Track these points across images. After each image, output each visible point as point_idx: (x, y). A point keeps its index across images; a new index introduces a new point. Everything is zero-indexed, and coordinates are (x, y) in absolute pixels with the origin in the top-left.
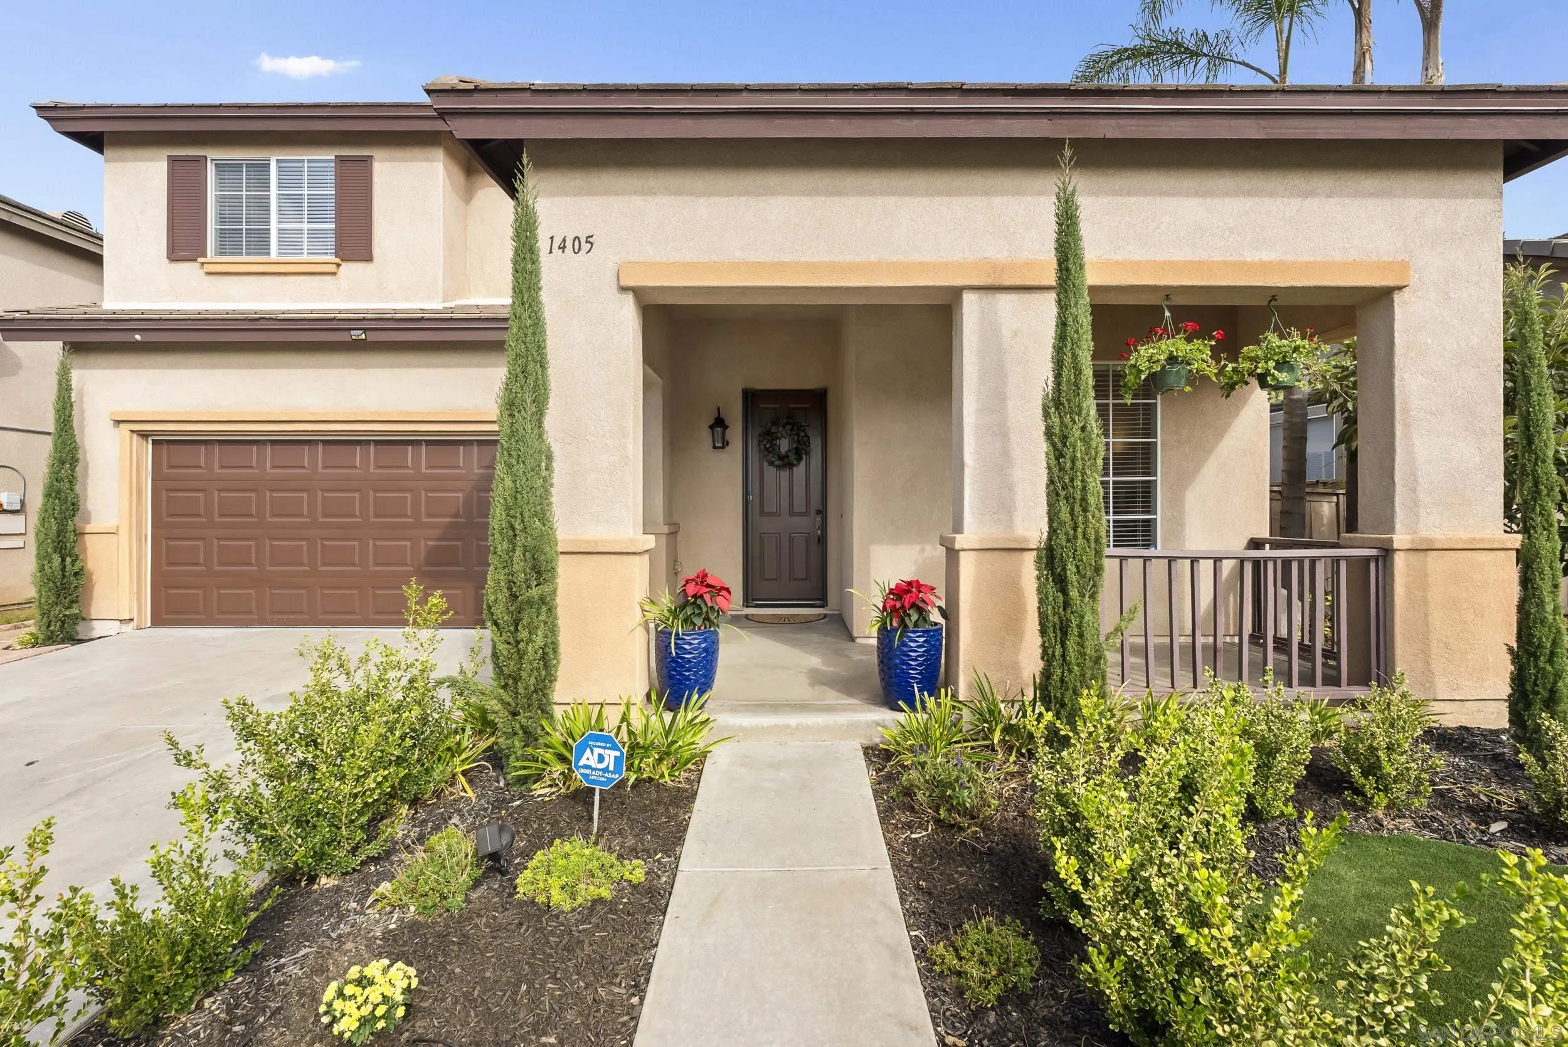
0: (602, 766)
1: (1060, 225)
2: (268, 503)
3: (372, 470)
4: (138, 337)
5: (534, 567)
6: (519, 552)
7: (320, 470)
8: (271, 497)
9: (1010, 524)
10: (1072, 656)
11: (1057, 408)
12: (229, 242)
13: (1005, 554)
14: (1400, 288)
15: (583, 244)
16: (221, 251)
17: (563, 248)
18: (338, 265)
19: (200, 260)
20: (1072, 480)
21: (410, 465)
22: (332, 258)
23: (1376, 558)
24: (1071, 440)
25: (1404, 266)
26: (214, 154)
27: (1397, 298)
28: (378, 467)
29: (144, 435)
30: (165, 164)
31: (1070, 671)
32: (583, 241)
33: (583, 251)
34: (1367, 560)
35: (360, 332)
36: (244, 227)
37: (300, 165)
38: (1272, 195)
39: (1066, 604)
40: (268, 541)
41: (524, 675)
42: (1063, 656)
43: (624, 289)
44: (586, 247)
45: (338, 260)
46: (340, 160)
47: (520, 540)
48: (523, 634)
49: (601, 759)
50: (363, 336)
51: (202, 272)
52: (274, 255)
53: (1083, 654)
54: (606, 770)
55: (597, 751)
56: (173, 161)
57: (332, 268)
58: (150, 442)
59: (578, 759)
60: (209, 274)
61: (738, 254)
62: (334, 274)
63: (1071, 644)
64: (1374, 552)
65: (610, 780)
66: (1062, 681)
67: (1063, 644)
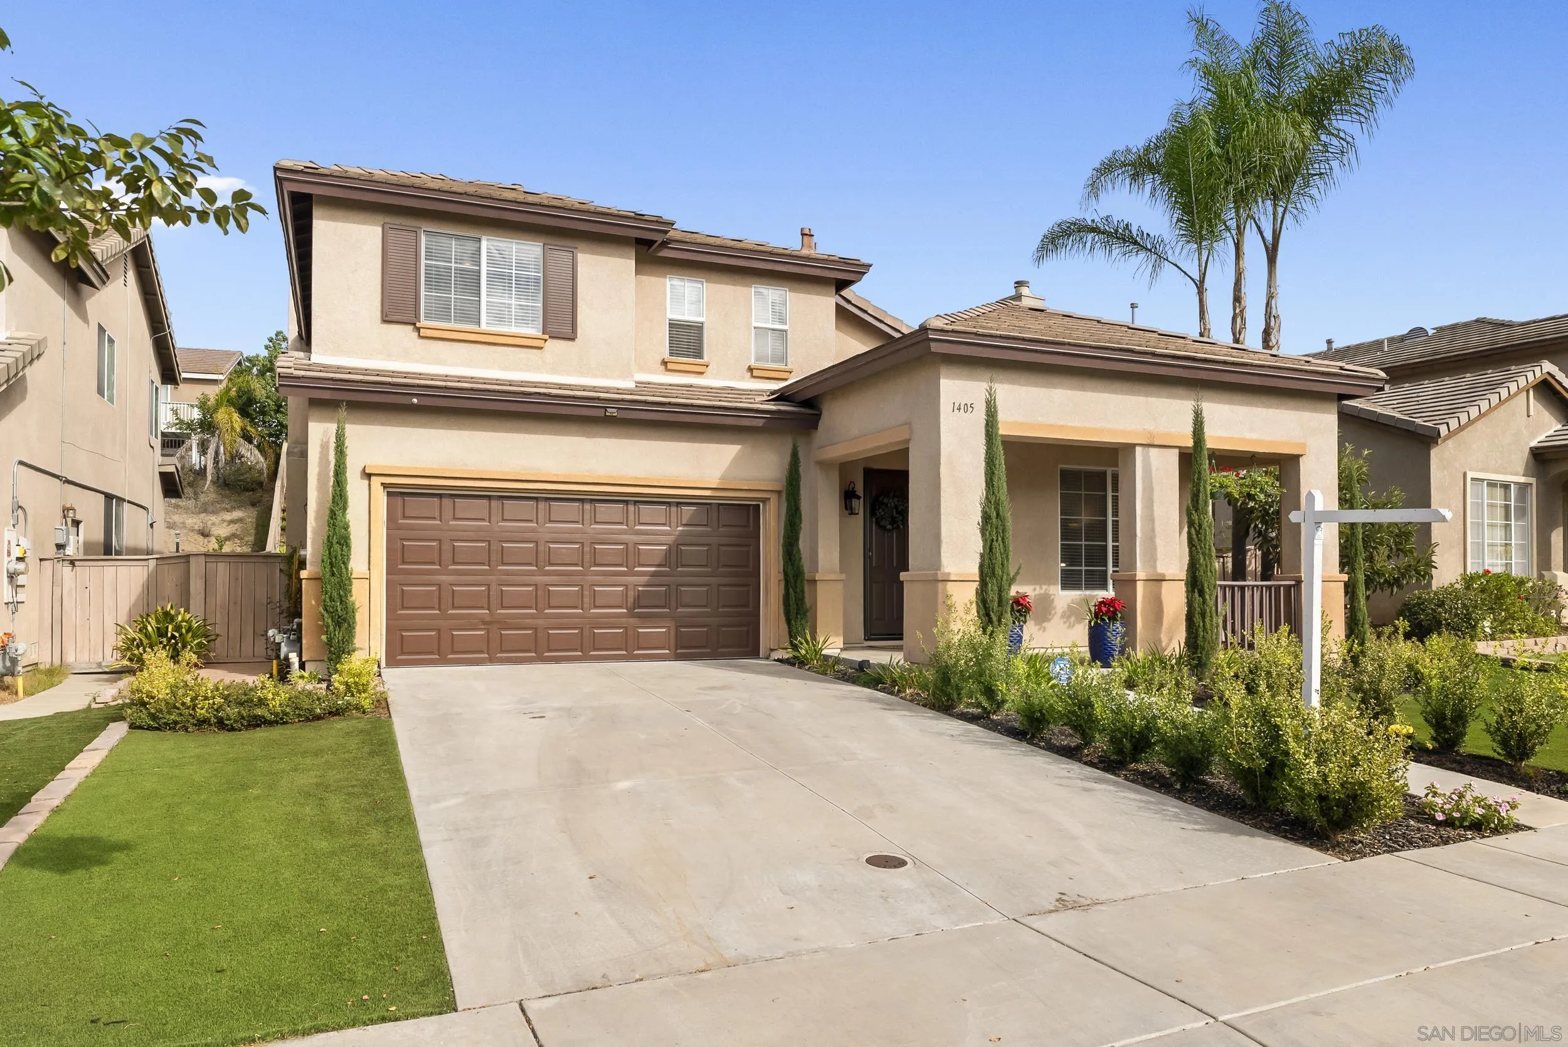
1: (1195, 425)
2: (498, 552)
4: (415, 400)
8: (502, 548)
9: (1155, 567)
10: (1208, 626)
11: (1196, 512)
12: (437, 310)
13: (1155, 582)
14: (1302, 455)
16: (433, 317)
17: (959, 409)
18: (546, 340)
19: (417, 325)
20: (1205, 545)
22: (537, 333)
23: (1294, 586)
24: (1203, 526)
25: (1304, 446)
26: (428, 228)
27: (1301, 459)
30: (380, 230)
31: (1207, 633)
32: (969, 406)
33: (969, 412)
34: (1290, 586)
35: (615, 410)
36: (453, 296)
37: (508, 245)
38: (1257, 406)
39: (1204, 602)
40: (499, 587)
42: (1204, 626)
44: (970, 409)
45: (546, 337)
46: (547, 247)
50: (616, 414)
51: (422, 336)
52: (484, 327)
53: (1212, 625)
56: (388, 228)
57: (539, 343)
58: (385, 493)
61: (1040, 419)
62: (541, 348)
63: (1207, 620)
64: (1293, 583)
66: (1203, 637)
67: (1204, 621)
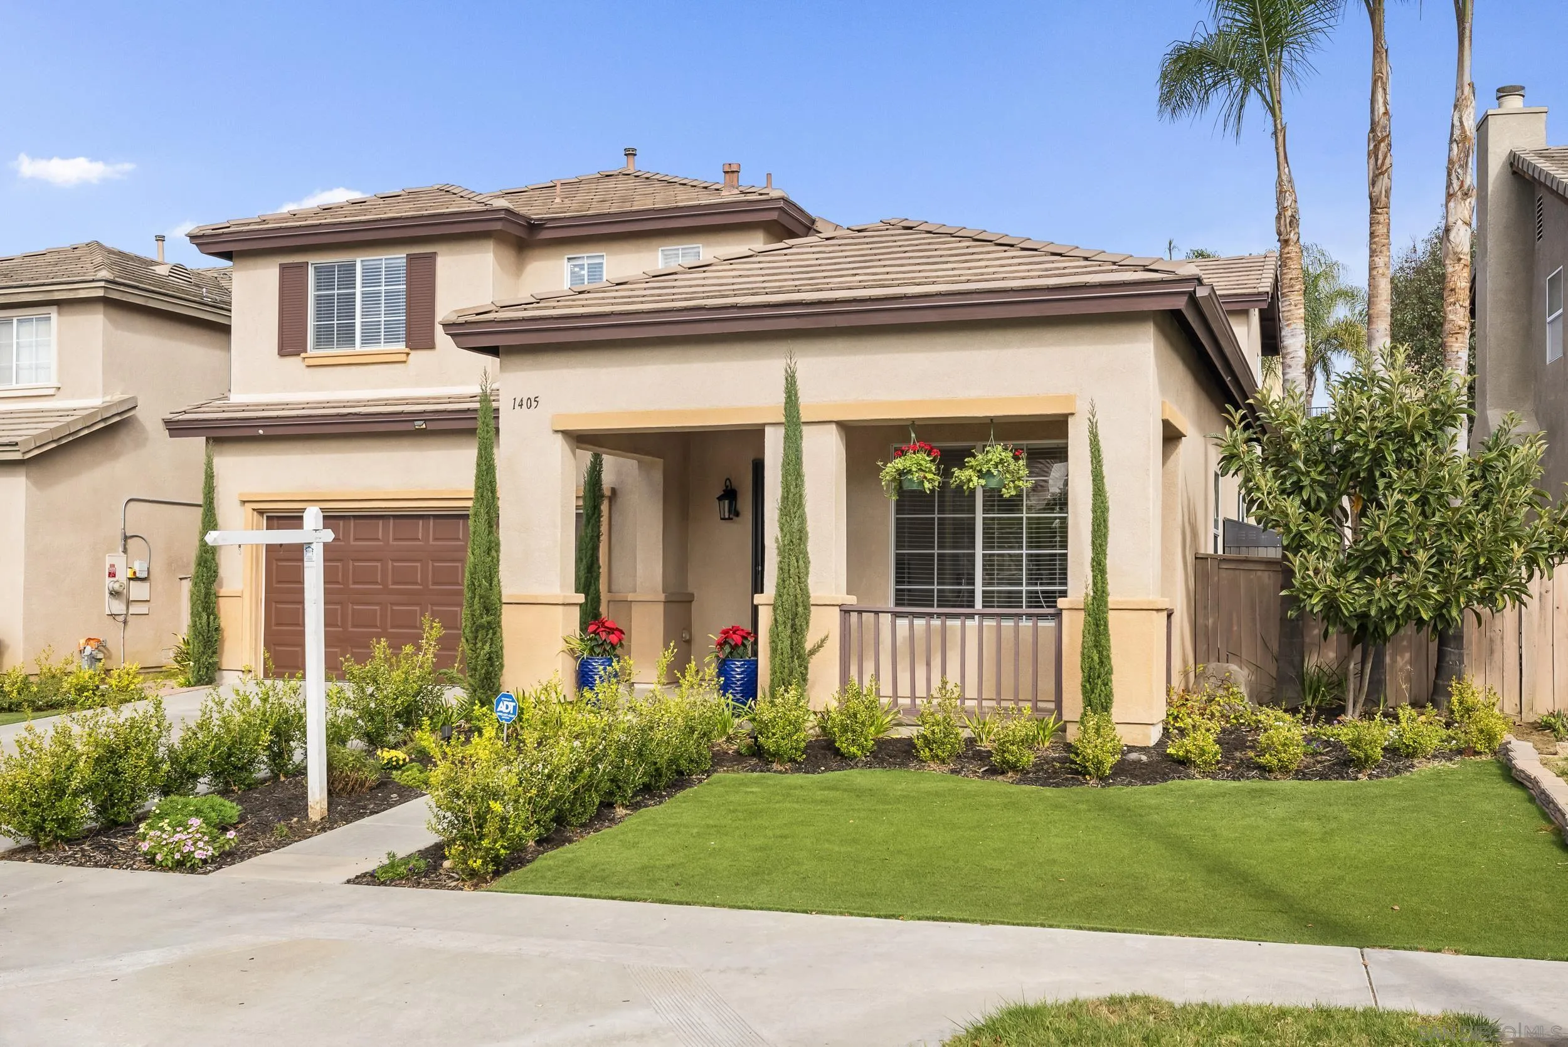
0: (507, 711)
2: (351, 571)
3: (431, 542)
4: (261, 432)
5: (485, 607)
6: (477, 599)
7: (391, 542)
8: (354, 567)
12: (324, 337)
14: (1073, 414)
15: (532, 402)
16: (318, 344)
17: (521, 405)
18: (408, 354)
19: (303, 355)
21: (461, 537)
22: (401, 347)
25: (1071, 399)
26: (314, 260)
27: (1070, 420)
28: (435, 539)
29: (261, 512)
30: (277, 270)
33: (533, 407)
35: (422, 422)
36: (336, 321)
37: (379, 262)
40: (350, 605)
41: (479, 667)
43: (557, 431)
44: (534, 404)
45: (407, 350)
46: (410, 258)
47: (478, 591)
48: (479, 645)
49: (507, 707)
50: (424, 426)
51: (303, 365)
52: (358, 347)
54: (509, 713)
55: (506, 703)
56: (283, 268)
57: (403, 357)
58: (265, 518)
59: (497, 707)
60: (308, 366)
62: (404, 362)
65: (511, 718)
